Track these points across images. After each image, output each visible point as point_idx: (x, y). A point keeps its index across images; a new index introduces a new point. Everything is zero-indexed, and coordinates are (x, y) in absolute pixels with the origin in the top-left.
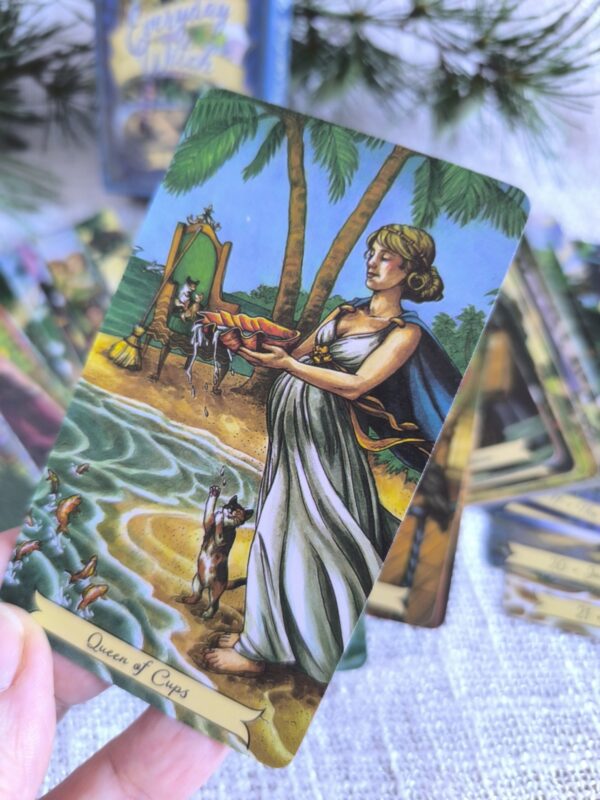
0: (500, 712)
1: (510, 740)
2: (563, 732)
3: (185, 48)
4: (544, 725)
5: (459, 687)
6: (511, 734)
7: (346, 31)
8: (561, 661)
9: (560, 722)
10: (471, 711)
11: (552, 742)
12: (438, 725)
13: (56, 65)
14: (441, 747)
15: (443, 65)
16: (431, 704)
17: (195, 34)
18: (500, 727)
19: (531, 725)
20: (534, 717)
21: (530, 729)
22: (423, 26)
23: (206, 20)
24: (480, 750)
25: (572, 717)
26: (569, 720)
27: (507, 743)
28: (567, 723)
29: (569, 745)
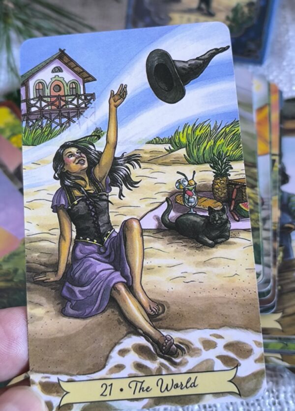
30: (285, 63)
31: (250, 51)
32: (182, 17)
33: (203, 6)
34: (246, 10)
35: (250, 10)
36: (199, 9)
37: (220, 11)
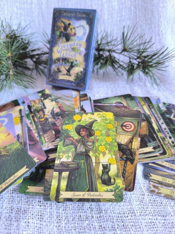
0: (150, 221)
1: (153, 230)
2: (169, 228)
3: (70, 52)
4: (163, 225)
5: (137, 213)
6: (153, 228)
7: (107, 54)
8: (167, 207)
9: (168, 225)
10: (141, 220)
11: (166, 231)
12: (132, 224)
13: (37, 57)
14: (133, 230)
15: (130, 62)
16: (129, 217)
17: (73, 49)
18: (150, 225)
19: (159, 225)
20: (160, 223)
21: (159, 227)
22: (126, 53)
23: (76, 46)
24: (144, 232)
25: (171, 223)
26: (170, 224)
27: (152, 230)
28: (169, 225)
29: (171, 232)
30: (93, 92)
31: (82, 86)
32: (62, 77)
33: (68, 73)
34: (80, 74)
35: (81, 74)
36: (67, 74)
37: (73, 74)
